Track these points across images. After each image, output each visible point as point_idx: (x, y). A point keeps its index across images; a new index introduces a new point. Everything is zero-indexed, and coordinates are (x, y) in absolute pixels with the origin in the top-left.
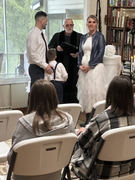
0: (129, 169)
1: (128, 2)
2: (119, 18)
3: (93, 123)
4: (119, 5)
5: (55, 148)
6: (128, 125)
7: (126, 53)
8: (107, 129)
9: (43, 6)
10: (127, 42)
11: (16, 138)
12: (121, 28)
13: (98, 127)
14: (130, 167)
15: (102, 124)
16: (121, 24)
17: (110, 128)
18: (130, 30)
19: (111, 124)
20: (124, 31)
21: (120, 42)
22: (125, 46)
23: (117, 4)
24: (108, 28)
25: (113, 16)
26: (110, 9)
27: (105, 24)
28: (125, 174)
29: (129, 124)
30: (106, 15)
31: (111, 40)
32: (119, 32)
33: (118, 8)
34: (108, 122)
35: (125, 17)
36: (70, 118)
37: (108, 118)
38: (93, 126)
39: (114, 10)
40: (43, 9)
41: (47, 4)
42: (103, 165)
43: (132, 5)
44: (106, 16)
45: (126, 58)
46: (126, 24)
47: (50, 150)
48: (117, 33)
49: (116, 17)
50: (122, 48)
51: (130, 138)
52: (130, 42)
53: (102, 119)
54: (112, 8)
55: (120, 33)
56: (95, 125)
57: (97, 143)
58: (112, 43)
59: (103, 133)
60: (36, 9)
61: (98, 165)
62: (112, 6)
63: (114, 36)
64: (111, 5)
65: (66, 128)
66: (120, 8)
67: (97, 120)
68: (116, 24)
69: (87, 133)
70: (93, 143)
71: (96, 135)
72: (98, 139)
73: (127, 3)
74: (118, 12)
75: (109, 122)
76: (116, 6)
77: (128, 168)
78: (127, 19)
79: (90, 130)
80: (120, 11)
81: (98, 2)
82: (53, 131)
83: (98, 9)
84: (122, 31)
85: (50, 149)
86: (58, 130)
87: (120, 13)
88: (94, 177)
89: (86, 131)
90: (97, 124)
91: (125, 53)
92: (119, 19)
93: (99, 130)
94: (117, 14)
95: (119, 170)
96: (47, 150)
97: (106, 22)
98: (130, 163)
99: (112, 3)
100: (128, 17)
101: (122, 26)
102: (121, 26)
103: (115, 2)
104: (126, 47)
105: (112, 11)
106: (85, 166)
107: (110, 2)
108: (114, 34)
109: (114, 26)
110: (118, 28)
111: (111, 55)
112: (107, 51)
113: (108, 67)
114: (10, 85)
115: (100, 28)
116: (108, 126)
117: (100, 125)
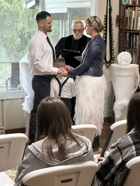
2: (134, 19)
3: (114, 150)
4: (134, 2)
5: (72, 180)
9: (39, 4)
11: (25, 169)
12: (136, 30)
13: (120, 155)
15: (125, 150)
16: (137, 26)
17: (136, 155)
19: (136, 150)
21: (135, 48)
23: (132, 2)
24: (121, 31)
25: (127, 16)
26: (123, 8)
27: (117, 26)
30: (118, 15)
31: (125, 46)
32: (134, 35)
33: (133, 7)
34: (132, 148)
36: (88, 143)
37: (133, 143)
38: (114, 153)
39: (128, 9)
40: (39, 8)
41: (44, 1)
44: (117, 16)
47: (65, 182)
48: (132, 37)
49: (130, 18)
50: (138, 54)
53: (125, 145)
54: (125, 7)
55: (136, 37)
56: (117, 152)
57: (121, 173)
58: (125, 49)
59: (128, 161)
60: (30, 8)
62: (126, 4)
63: (128, 40)
64: (124, 3)
65: (85, 155)
66: (135, 7)
67: (119, 146)
68: (130, 26)
69: (107, 162)
71: (119, 164)
72: (122, 168)
74: (133, 12)
75: (134, 147)
76: (131, 4)
79: (111, 159)
80: (135, 10)
82: (70, 159)
83: (109, 7)
85: (66, 180)
86: (76, 158)
87: (135, 12)
89: (106, 160)
92: (133, 20)
93: (122, 158)
94: (131, 13)
96: (62, 182)
97: (118, 24)
99: (125, 1)
102: (137, 29)
105: (125, 10)
108: (128, 38)
109: (128, 29)
110: (133, 30)
111: (126, 64)
112: (121, 59)
113: (122, 78)
114: (2, 100)
115: (111, 31)
116: (133, 153)
117: (123, 152)
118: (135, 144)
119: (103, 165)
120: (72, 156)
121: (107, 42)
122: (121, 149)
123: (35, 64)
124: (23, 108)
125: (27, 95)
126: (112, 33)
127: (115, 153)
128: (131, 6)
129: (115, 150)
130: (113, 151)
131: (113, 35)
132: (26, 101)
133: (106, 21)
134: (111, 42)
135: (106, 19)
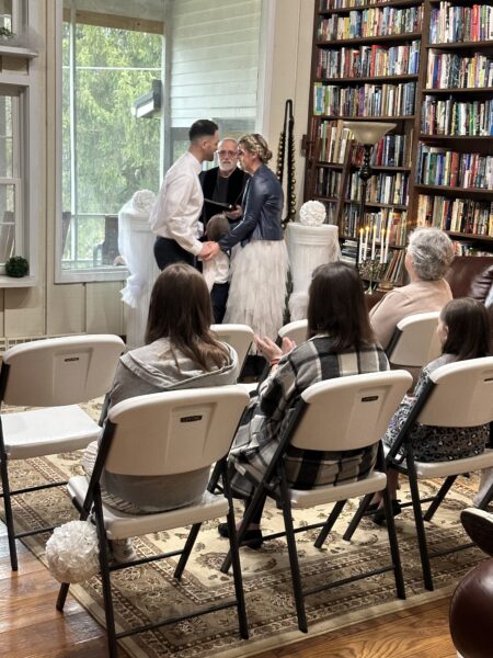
0: (358, 470)
1: (355, 108)
2: (334, 142)
3: (284, 365)
4: (335, 112)
5: (200, 418)
6: (360, 373)
7: (348, 221)
9: (160, 110)
10: (349, 197)
12: (337, 164)
14: (360, 465)
15: (303, 367)
16: (338, 157)
17: (321, 377)
18: (358, 169)
20: (344, 171)
21: (334, 196)
22: (346, 205)
23: (331, 111)
24: (309, 164)
25: (321, 137)
26: (315, 120)
27: (302, 154)
28: (349, 479)
29: (362, 370)
30: (306, 133)
31: (315, 192)
32: (334, 172)
33: (332, 120)
35: (347, 141)
37: (317, 353)
39: (323, 123)
40: (160, 117)
41: (170, 105)
42: (301, 459)
43: (365, 114)
44: (304, 136)
45: (348, 233)
46: (349, 155)
47: (188, 420)
48: (329, 176)
49: (327, 141)
50: (338, 209)
52: (356, 196)
54: (319, 119)
55: (336, 176)
58: (317, 197)
59: (305, 389)
60: (143, 117)
61: (290, 458)
62: (320, 114)
63: (322, 182)
64: (318, 113)
65: (226, 373)
66: (337, 120)
67: (293, 359)
68: (327, 155)
71: (290, 393)
72: (294, 400)
73: (353, 109)
74: (333, 129)
75: (318, 362)
76: (329, 114)
77: (355, 467)
78: (352, 144)
80: (336, 126)
81: (289, 104)
83: (288, 119)
84: (339, 171)
85: (188, 418)
86: (209, 377)
87: (337, 131)
88: (280, 484)
90: (291, 369)
91: (344, 221)
92: (333, 146)
93: (296, 381)
94: (329, 132)
95: (337, 471)
96: (183, 420)
97: (305, 151)
98: (360, 457)
99: (319, 109)
100: (353, 141)
101: (341, 161)
102: (338, 161)
103: (326, 107)
104: (347, 208)
105: (318, 125)
106: (262, 459)
107: (316, 105)
108: (321, 177)
109: (323, 160)
110: (332, 163)
111: (314, 223)
112: (306, 215)
113: (307, 250)
114: (85, 283)
115: (291, 163)
117: (299, 370)
118: (321, 355)
122: (295, 364)
124: (123, 299)
125: (130, 274)
126: (293, 168)
128: (329, 119)
131: (294, 172)
132: (128, 285)
133: (283, 145)
134: (291, 184)
135: (283, 140)
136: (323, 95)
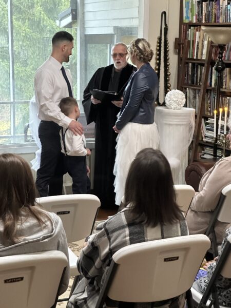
1: (214, 16)
2: (198, 43)
4: (199, 20)
5: (22, 279)
6: (163, 238)
7: (210, 103)
8: (123, 244)
9: (76, 22)
10: (211, 85)
12: (201, 60)
13: (108, 241)
15: (115, 234)
16: (202, 54)
17: (129, 242)
19: (130, 234)
20: (206, 65)
21: (200, 85)
23: (196, 19)
24: (180, 60)
25: (189, 39)
26: (185, 27)
27: (175, 53)
29: (165, 235)
30: (178, 37)
31: (186, 81)
32: (199, 66)
33: (197, 26)
34: (125, 231)
35: (208, 42)
37: (126, 223)
38: (99, 237)
39: (190, 28)
40: (77, 26)
41: (84, 17)
43: (221, 21)
44: (176, 39)
45: (210, 113)
46: (209, 53)
47: (11, 282)
49: (193, 42)
50: (202, 94)
51: (166, 260)
52: (216, 84)
53: (116, 226)
54: (187, 25)
55: (201, 69)
56: (104, 236)
58: (186, 87)
60: (65, 27)
62: (188, 22)
63: (190, 73)
64: (186, 21)
66: (200, 26)
67: (107, 227)
68: (193, 53)
69: (89, 250)
70: (101, 268)
71: (105, 254)
73: (212, 17)
74: (197, 33)
75: (127, 231)
76: (194, 21)
78: (211, 45)
79: (96, 245)
80: (200, 31)
81: (164, 15)
83: (164, 26)
84: (202, 65)
86: (30, 244)
87: (200, 34)
89: (88, 246)
90: (106, 235)
91: (207, 103)
92: (197, 46)
93: (110, 245)
94: (194, 35)
96: (6, 281)
97: (177, 50)
99: (187, 17)
100: (212, 42)
101: (204, 58)
102: (202, 58)
103: (192, 16)
104: (209, 93)
105: (186, 30)
107: (185, 15)
108: (190, 70)
109: (191, 57)
110: (197, 59)
111: (176, 107)
112: (170, 101)
115: (166, 60)
116: (125, 239)
117: (112, 237)
119: (85, 253)
120: (25, 240)
121: (160, 76)
122: (109, 231)
123: (42, 104)
124: (33, 168)
126: (168, 64)
127: (101, 237)
129: (101, 232)
130: (98, 233)
131: (169, 66)
133: (160, 46)
134: (167, 75)
135: (160, 43)
136: (190, 7)
